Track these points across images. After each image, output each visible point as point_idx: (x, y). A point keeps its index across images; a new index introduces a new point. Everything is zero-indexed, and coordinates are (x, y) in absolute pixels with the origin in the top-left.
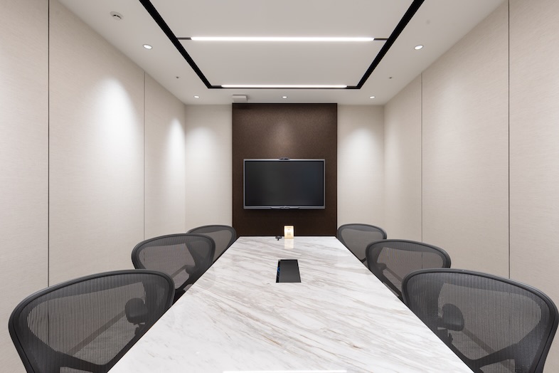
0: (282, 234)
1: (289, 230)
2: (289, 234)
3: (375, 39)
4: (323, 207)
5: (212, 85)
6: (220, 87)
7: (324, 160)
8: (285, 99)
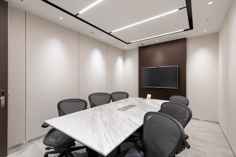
0: (146, 97)
1: (149, 96)
2: (149, 98)
3: (179, 9)
4: (177, 88)
5: (127, 43)
6: (130, 43)
7: (177, 66)
8: (157, 41)
